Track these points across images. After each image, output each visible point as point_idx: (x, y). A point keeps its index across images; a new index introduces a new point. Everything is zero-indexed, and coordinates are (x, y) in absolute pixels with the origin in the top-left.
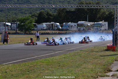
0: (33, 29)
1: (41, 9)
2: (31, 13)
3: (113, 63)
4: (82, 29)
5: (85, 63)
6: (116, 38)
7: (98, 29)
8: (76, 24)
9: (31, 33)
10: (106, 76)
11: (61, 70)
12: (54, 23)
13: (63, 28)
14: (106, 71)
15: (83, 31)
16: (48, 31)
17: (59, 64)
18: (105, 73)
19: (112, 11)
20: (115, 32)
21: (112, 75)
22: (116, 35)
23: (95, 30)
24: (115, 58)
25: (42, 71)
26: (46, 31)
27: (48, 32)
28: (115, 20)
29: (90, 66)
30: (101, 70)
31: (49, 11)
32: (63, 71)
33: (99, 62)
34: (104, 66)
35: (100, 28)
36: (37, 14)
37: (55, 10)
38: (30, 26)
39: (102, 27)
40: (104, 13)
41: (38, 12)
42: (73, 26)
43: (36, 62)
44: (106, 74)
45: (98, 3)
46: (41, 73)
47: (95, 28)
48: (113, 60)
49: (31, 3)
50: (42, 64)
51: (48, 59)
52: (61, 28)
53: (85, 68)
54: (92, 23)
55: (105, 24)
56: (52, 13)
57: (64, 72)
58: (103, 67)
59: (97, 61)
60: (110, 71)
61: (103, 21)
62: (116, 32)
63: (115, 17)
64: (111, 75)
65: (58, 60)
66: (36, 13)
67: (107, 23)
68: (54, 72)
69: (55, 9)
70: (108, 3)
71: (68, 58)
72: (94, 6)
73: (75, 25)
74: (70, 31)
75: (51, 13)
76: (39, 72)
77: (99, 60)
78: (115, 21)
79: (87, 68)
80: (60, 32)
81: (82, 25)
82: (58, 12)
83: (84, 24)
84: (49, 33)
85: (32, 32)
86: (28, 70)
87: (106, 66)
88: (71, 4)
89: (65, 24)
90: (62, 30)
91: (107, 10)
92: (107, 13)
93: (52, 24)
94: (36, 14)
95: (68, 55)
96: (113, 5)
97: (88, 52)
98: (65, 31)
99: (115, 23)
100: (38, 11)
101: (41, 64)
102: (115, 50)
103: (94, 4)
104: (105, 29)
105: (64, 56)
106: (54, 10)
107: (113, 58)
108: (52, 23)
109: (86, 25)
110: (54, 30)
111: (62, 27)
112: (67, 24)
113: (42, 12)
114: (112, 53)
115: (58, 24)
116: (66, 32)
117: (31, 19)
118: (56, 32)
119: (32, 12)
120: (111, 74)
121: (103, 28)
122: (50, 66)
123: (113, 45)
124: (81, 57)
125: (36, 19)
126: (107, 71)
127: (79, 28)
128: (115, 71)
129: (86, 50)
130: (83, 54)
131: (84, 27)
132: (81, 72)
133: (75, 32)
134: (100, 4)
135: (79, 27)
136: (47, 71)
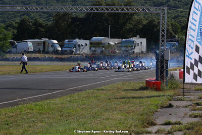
0: (9, 50)
1: (23, 15)
2: (4, 22)
3: (157, 111)
4: (98, 50)
5: (107, 110)
6: (162, 67)
7: (127, 51)
8: (88, 42)
9: (4, 57)
10: (146, 133)
11: (66, 122)
12: (47, 39)
13: (64, 49)
14: (145, 124)
15: (101, 54)
16: (37, 54)
17: (61, 111)
18: (143, 127)
19: (153, 18)
20: (161, 57)
21: (156, 130)
22: (162, 62)
23: (123, 53)
24: (160, 102)
25: (31, 125)
26: (34, 55)
27: (36, 57)
28: (161, 34)
29: (117, 116)
30: (137, 123)
31: (38, 17)
32: (68, 124)
33: (133, 108)
34: (142, 115)
35: (132, 49)
36: (16, 23)
37: (49, 16)
38: (4, 45)
39: (135, 47)
40: (139, 22)
41: (18, 20)
42: (82, 45)
43: (20, 109)
44: (146, 129)
45: (127, 4)
46: (30, 127)
47: (123, 49)
48: (157, 105)
49: (4, 3)
50: (31, 111)
51: (40, 103)
52: (60, 49)
53: (107, 119)
54: (117, 41)
55: (141, 43)
56: (44, 21)
57: (71, 126)
58: (140, 117)
59: (129, 107)
60: (153, 124)
61: (138, 36)
62: (163, 57)
63: (161, 30)
64: (154, 131)
65: (58, 105)
66: (13, 21)
67: (144, 41)
68: (52, 126)
69: (49, 14)
70: (146, 3)
71: (76, 103)
72: (123, 10)
73: (86, 44)
74: (77, 56)
75: (41, 21)
76: (26, 125)
77: (132, 106)
78: (161, 37)
79: (111, 119)
80: (59, 56)
81: (98, 44)
82: (56, 20)
83: (103, 42)
84: (38, 58)
85: (8, 56)
86: (6, 123)
87: (145, 117)
88: (78, 5)
89: (68, 41)
90: (62, 53)
91: (145, 17)
92: (145, 22)
93: (44, 43)
94: (14, 23)
95: (77, 98)
96: (156, 7)
97: (112, 91)
98: (68, 54)
99: (161, 40)
100: (18, 18)
101: (28, 111)
102: (161, 88)
103: (121, 6)
104: (142, 52)
105: (68, 99)
106: (46, 15)
107: (157, 102)
108: (44, 40)
109: (106, 45)
110: (48, 53)
111: (61, 46)
112: (72, 41)
113: (26, 20)
114: (155, 93)
115: (55, 42)
116: (69, 56)
117: (6, 32)
118: (51, 56)
119: (7, 19)
120: (154, 129)
121: (137, 50)
122: (45, 116)
123: (157, 79)
124: (99, 100)
125: (13, 32)
126: (148, 124)
127: (93, 49)
128: (162, 125)
129: (109, 88)
130: (103, 96)
131: (103, 47)
132: (102, 126)
133: (86, 57)
134: (133, 6)
135: (93, 47)
136: (40, 124)
